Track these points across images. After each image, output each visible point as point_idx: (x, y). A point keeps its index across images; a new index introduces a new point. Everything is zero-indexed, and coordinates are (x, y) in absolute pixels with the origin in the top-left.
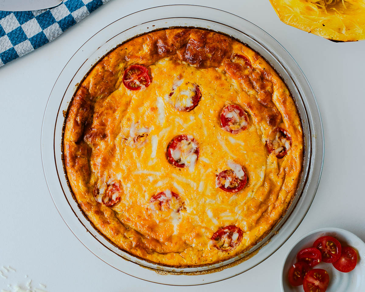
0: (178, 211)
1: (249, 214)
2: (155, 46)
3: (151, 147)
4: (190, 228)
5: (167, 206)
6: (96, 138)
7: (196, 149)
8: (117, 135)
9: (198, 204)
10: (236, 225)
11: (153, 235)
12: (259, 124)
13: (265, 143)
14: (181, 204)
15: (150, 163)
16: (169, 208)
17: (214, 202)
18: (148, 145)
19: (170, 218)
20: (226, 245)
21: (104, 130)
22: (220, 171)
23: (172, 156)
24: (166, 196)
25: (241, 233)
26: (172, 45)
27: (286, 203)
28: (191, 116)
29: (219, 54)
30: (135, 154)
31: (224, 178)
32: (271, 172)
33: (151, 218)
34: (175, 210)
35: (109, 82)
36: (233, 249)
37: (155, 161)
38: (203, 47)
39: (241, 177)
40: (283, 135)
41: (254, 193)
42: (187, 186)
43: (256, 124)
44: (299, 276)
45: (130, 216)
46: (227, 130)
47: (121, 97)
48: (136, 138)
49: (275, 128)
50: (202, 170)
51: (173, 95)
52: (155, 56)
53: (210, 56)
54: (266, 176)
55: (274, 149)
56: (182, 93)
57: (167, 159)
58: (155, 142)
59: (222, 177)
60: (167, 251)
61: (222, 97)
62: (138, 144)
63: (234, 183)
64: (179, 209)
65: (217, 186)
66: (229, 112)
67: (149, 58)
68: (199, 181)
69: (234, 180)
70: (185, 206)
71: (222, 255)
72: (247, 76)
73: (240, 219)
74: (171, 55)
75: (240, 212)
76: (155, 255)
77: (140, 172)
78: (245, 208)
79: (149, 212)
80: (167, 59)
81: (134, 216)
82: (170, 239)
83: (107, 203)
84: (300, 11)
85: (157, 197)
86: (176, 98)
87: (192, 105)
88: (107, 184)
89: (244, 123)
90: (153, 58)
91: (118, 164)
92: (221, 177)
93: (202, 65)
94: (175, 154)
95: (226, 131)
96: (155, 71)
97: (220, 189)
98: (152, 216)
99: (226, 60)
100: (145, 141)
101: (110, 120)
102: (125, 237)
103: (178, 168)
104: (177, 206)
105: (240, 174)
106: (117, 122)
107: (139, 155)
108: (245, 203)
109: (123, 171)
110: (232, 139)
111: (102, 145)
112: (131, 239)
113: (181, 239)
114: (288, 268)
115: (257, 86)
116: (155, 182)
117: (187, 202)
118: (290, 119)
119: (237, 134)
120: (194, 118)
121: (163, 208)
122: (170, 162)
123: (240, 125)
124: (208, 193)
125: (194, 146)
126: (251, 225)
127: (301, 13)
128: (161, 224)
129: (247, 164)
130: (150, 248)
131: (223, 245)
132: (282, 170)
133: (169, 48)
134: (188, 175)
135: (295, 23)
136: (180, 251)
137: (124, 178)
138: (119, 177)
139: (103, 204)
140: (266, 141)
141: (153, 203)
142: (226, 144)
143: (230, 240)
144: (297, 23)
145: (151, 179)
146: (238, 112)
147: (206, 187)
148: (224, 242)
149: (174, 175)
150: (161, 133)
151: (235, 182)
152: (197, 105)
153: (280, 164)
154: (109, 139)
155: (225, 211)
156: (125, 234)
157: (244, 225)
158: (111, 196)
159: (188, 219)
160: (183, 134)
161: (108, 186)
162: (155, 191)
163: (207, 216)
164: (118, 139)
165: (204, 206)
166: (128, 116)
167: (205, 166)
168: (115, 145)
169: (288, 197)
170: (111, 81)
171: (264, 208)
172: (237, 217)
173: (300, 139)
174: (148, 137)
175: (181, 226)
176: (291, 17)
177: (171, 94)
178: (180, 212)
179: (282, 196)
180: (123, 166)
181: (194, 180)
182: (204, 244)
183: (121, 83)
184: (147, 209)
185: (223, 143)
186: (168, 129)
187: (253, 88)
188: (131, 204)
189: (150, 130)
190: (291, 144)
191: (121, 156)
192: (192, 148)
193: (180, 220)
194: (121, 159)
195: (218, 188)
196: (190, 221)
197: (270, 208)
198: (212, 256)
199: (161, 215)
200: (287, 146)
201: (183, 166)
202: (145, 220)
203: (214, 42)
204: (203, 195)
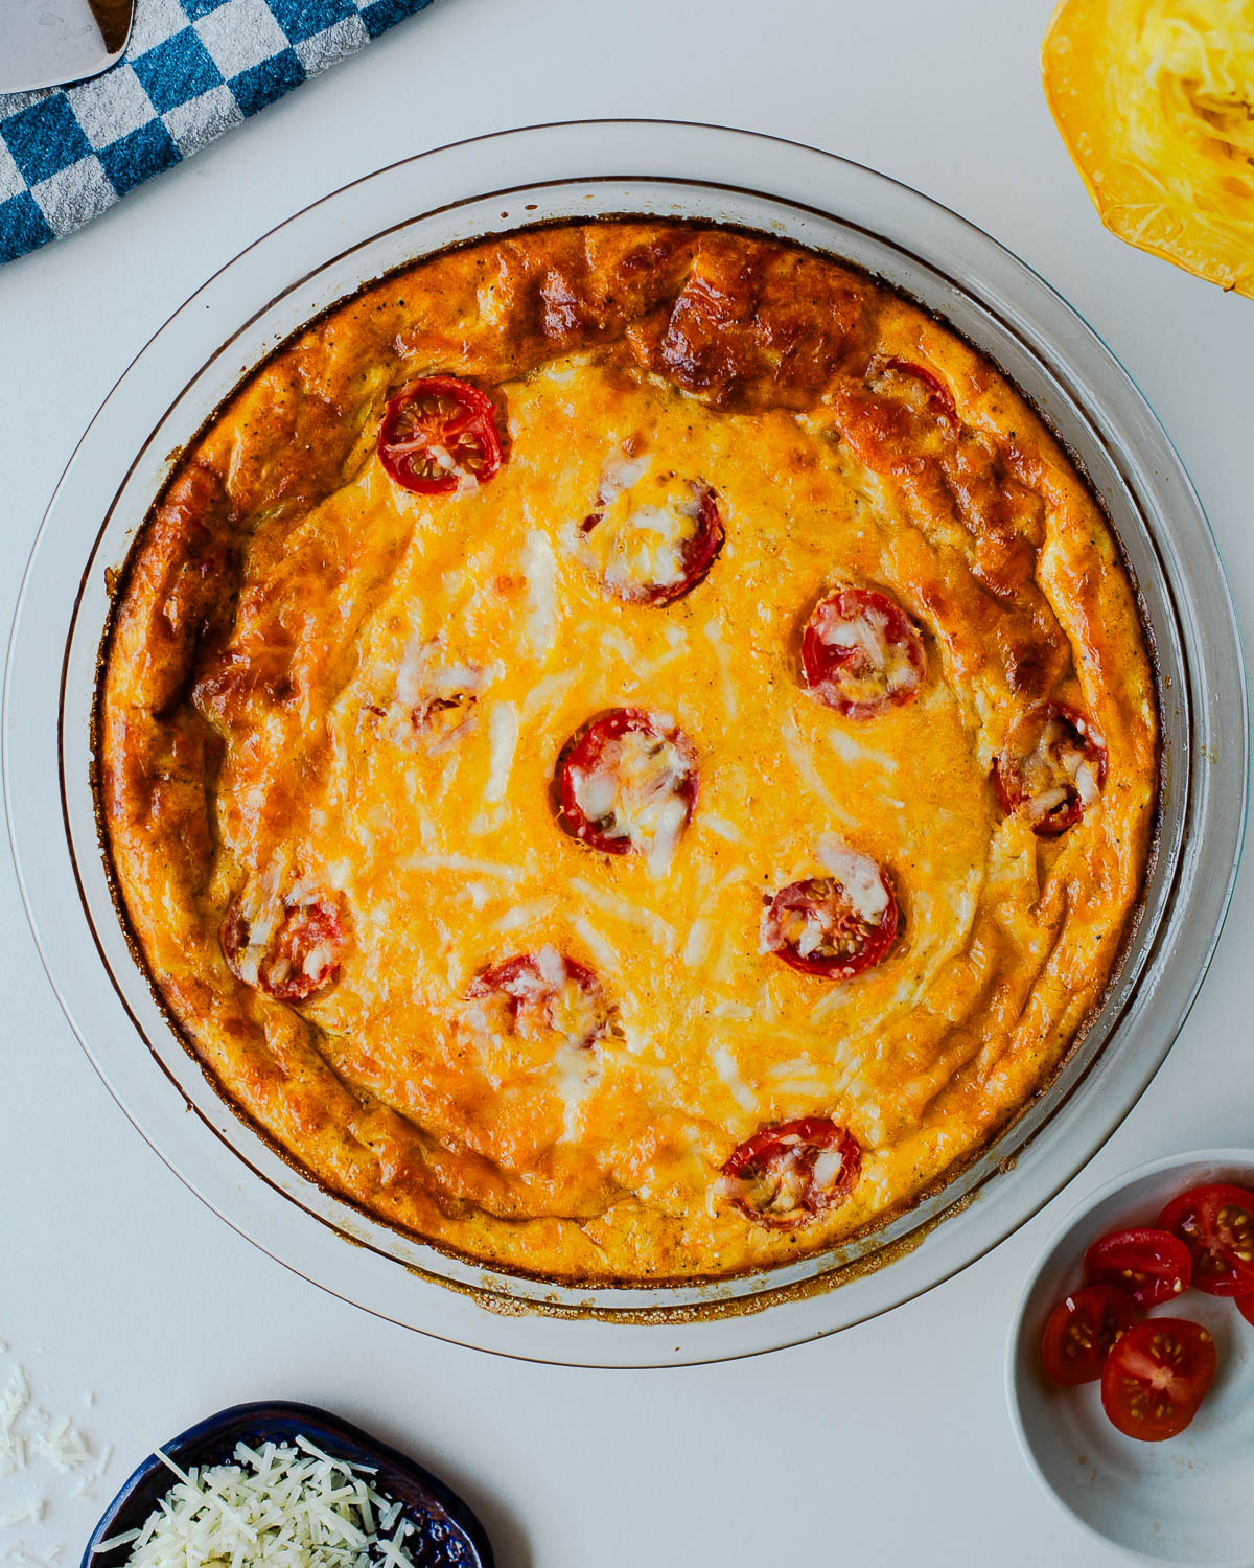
0: (588, 1043)
1: (889, 1078)
2: (531, 297)
3: (486, 753)
4: (636, 1118)
5: (540, 1016)
6: (246, 698)
7: (682, 776)
8: (339, 688)
9: (677, 1019)
10: (837, 1117)
11: (471, 1140)
12: (968, 683)
13: (987, 766)
14: (603, 1014)
15: (480, 826)
16: (549, 1026)
17: (748, 1013)
18: (476, 746)
19: (550, 1072)
20: (785, 1201)
21: (283, 662)
22: (781, 881)
23: (578, 800)
24: (538, 976)
25: (853, 1152)
26: (610, 301)
27: (1061, 1035)
28: (672, 630)
29: (817, 354)
30: (413, 781)
31: (797, 914)
32: (1004, 896)
33: (468, 1064)
34: (576, 1038)
35: (319, 449)
36: (814, 1221)
37: (501, 816)
38: (747, 320)
39: (875, 914)
40: (1070, 736)
41: (923, 986)
42: (633, 937)
43: (956, 679)
44: (1089, 1346)
45: (377, 1048)
46: (827, 703)
47: (368, 518)
48: (424, 710)
49: (1036, 703)
50: (706, 872)
51: (596, 529)
52: (528, 342)
53: (775, 358)
54: (983, 914)
55: (1027, 798)
56: (640, 521)
57: (555, 810)
58: (506, 730)
59: (791, 908)
60: (530, 1211)
61: (814, 550)
62: (431, 738)
63: (838, 940)
64: (593, 1036)
65: (766, 947)
66: (840, 620)
67: (500, 350)
68: (690, 917)
69: (842, 925)
70: (620, 1024)
71: (764, 1241)
72: (934, 463)
73: (855, 1091)
74: (600, 343)
75: (855, 1064)
76: (477, 1223)
77: (433, 857)
78: (881, 1047)
79: (462, 1040)
80: (581, 360)
81: (392, 1051)
82: (544, 1159)
83: (279, 987)
84: (1196, 195)
85: (502, 975)
86: (610, 541)
87: (682, 577)
88: (283, 902)
89: (901, 675)
90: (519, 356)
91: (336, 819)
92: (786, 908)
93: (736, 397)
94: (591, 793)
95: (820, 706)
96: (523, 412)
97: (775, 958)
98: (473, 1058)
99: (842, 384)
100: (462, 725)
101: (311, 622)
102: (349, 1140)
103: (598, 856)
104: (586, 1021)
105: (870, 902)
106: (341, 632)
107: (432, 785)
108: (882, 1028)
109: (356, 852)
110: (847, 742)
111: (271, 730)
112: (378, 1151)
113: (590, 1163)
114: (1046, 1305)
115: (973, 507)
116: (497, 909)
117: (630, 1007)
118: (1107, 668)
119: (870, 723)
120: (684, 636)
121: (522, 1024)
122: (569, 824)
123: (884, 680)
124: (725, 972)
125: (675, 762)
126: (898, 1124)
127: (1201, 205)
128: (512, 1094)
129: (902, 855)
130: (458, 1194)
131: (773, 1199)
132: (1052, 889)
133: (594, 312)
134: (639, 888)
135: (1168, 242)
136: (585, 1213)
137: (361, 884)
138: (340, 876)
139: (261, 989)
140: (995, 761)
141: (483, 1002)
142: (819, 764)
143: (802, 1181)
144: (1174, 243)
145: (479, 895)
146: (881, 621)
147: (716, 947)
148: (778, 1186)
149: (579, 885)
150: (534, 697)
151: (846, 935)
152: (701, 580)
153: (1047, 866)
154: (304, 704)
155: (791, 1054)
156: (352, 1128)
157: (869, 1123)
158: (301, 958)
159: (630, 1080)
160: (633, 704)
161: (289, 911)
162: (493, 948)
163: (713, 1073)
164: (341, 707)
165: (701, 1029)
166: (391, 606)
167: (720, 853)
168: (326, 737)
169: (1070, 1009)
170: (327, 447)
171: (960, 1052)
172: (839, 1087)
173: (1143, 759)
174: (475, 706)
175: (595, 1108)
176: (1152, 216)
177: (589, 524)
178: (596, 1046)
179: (1043, 1004)
180: (360, 831)
181: (666, 910)
182: (692, 1193)
183: (367, 453)
184: (455, 1025)
185: (803, 758)
186: (568, 679)
187: (957, 514)
188: (385, 997)
189: (488, 679)
190: (1101, 780)
191: (353, 784)
192: (668, 772)
193: (596, 1083)
194: (351, 799)
195: (767, 954)
196: (638, 1088)
197: (987, 1054)
198: (724, 1246)
199: (514, 1058)
200: (1085, 786)
201: (620, 845)
202: (440, 1070)
203: (795, 298)
204: (703, 979)
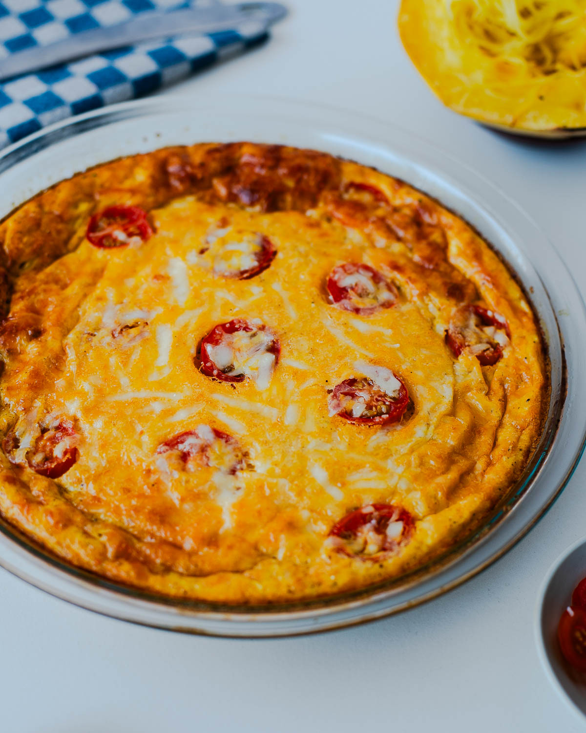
0: (233, 472)
1: (424, 476)
2: (162, 171)
3: (155, 346)
4: (268, 509)
5: (201, 459)
6: (16, 336)
7: (270, 344)
8: (69, 331)
9: (284, 454)
10: (394, 502)
11: (162, 533)
12: (423, 301)
13: (443, 334)
14: (240, 455)
15: (154, 377)
16: (207, 465)
17: (329, 446)
18: (150, 343)
19: (210, 488)
20: (372, 548)
21: (37, 322)
22: (336, 381)
23: (211, 358)
24: (197, 437)
25: (408, 519)
26: (203, 165)
27: (521, 450)
28: (254, 288)
29: (311, 181)
30: (114, 360)
31: (349, 398)
32: (468, 388)
33: (158, 490)
34: (225, 468)
35: (54, 234)
36: (391, 554)
37: (167, 372)
38: (274, 168)
39: (394, 391)
40: (485, 321)
41: (432, 428)
42: (252, 419)
43: (415, 299)
45: (101, 490)
46: (346, 309)
47: (83, 263)
48: (119, 329)
49: (463, 304)
50: (291, 384)
51: (206, 253)
52: (162, 190)
53: (290, 183)
54: (457, 398)
55: (469, 346)
56: (230, 247)
57: (197, 365)
58: (165, 338)
59: (346, 394)
60: (207, 567)
61: (325, 255)
62: (123, 340)
63: (376, 407)
64: (235, 468)
65: (333, 412)
66: (345, 274)
67: (148, 191)
68: (285, 403)
69: (376, 399)
70: (251, 462)
71: (362, 570)
72: (382, 220)
73: (403, 486)
75: (400, 470)
76: (172, 578)
77: (128, 395)
78: (414, 459)
79: (153, 478)
80: (191, 199)
81: (111, 492)
82: (212, 541)
83: (38, 465)
85: (175, 442)
86: (215, 258)
87: (256, 264)
88: (40, 426)
89: (385, 295)
90: (157, 194)
91: (70, 385)
92: (341, 393)
93: (273, 205)
94: (218, 355)
95: (342, 310)
96: (161, 218)
97: (340, 418)
98: (162, 487)
99: (327, 194)
100: (141, 333)
101: (53, 299)
102: (86, 534)
103: (226, 385)
104: (230, 460)
105: (391, 387)
106: (70, 306)
107: (125, 364)
108: (412, 451)
109: (83, 394)
110: (360, 324)
111: (31, 350)
112: (104, 539)
113: (243, 540)
115: (408, 234)
116: (169, 412)
117: (255, 451)
118: (496, 284)
119: (372, 316)
120: (262, 289)
121: (191, 465)
122: (207, 372)
123: (375, 298)
124: (310, 426)
125: (266, 339)
126: (434, 501)
127: (487, 82)
128: (188, 507)
129: (404, 368)
130: (158, 561)
131: (364, 549)
132: (495, 385)
133: (195, 171)
134: (253, 394)
136: (243, 566)
137: (87, 411)
138: (73, 407)
139: (27, 465)
140: (447, 331)
141: (165, 455)
142: (347, 333)
143: (380, 537)
145: (157, 407)
146: (371, 274)
147: (304, 416)
148: (366, 543)
149: (217, 397)
150: (182, 320)
151: (380, 403)
152: (268, 266)
153: (490, 378)
154: (51, 339)
155: (358, 467)
156: (86, 528)
157: (417, 504)
158: (51, 451)
159: (261, 488)
160: (237, 318)
161: (44, 431)
162: (169, 430)
163: (313, 480)
164: (71, 336)
165: (302, 457)
166: (98, 292)
167: (298, 376)
168: (63, 351)
169: (522, 437)
170: (59, 232)
171: (463, 464)
172: (392, 482)
173: (530, 325)
174: (147, 328)
175: (241, 506)
177: (202, 252)
178: (238, 473)
179: (506, 436)
180: (85, 385)
181: (271, 403)
182: (311, 549)
183: (81, 240)
184: (149, 472)
185: (338, 333)
186: (199, 311)
187: (399, 239)
188: (104, 463)
189: (154, 315)
190: (509, 335)
191: (80, 366)
192: (261, 344)
193: (240, 493)
194: (79, 373)
195: (334, 416)
196: (267, 492)
197: (480, 466)
198: (336, 573)
199: (187, 482)
200: (500, 338)
201: (240, 378)
202: (142, 496)
204: (297, 432)
